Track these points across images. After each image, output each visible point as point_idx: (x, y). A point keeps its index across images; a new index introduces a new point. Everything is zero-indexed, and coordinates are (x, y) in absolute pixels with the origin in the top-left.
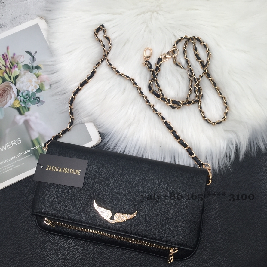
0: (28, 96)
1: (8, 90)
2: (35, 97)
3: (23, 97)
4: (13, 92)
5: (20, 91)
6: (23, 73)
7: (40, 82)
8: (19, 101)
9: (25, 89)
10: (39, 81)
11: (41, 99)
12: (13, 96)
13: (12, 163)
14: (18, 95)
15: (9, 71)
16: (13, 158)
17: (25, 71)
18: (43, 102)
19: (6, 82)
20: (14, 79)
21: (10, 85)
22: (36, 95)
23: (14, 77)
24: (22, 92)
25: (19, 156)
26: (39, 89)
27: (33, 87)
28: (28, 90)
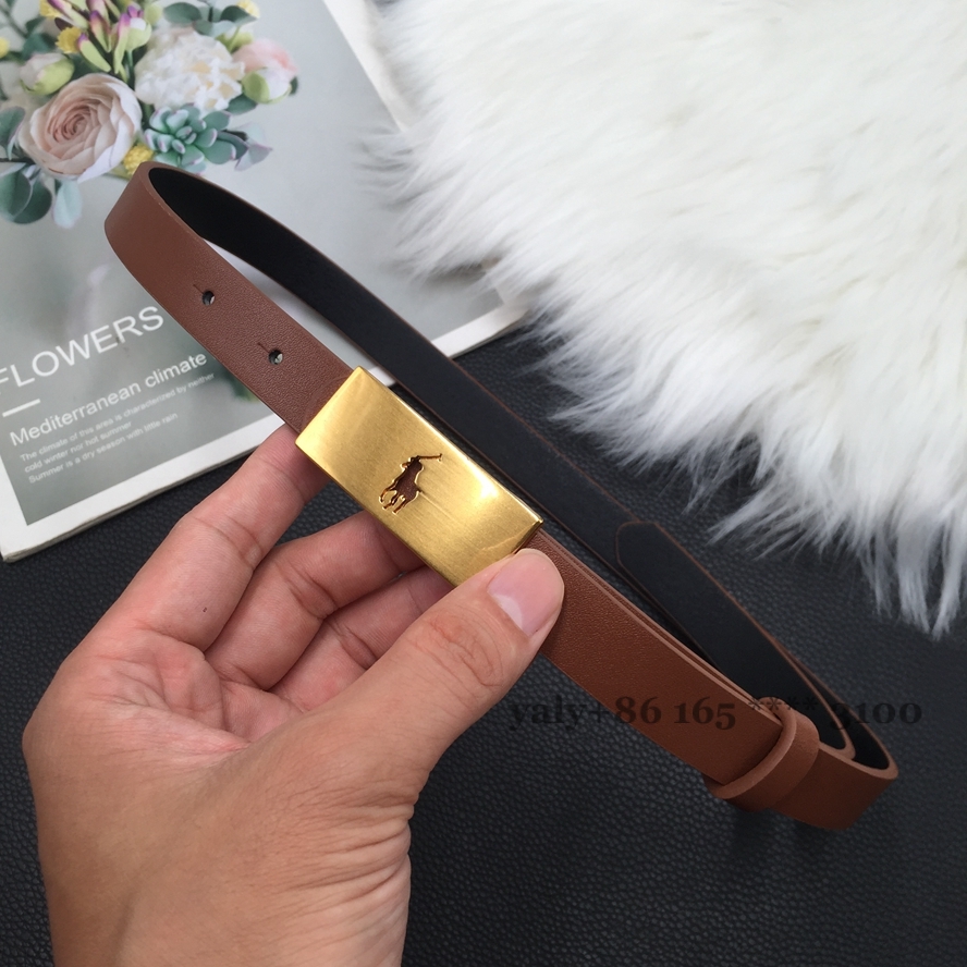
0: (189, 129)
1: (100, 110)
2: (225, 131)
3: (168, 131)
4: (123, 114)
5: (156, 107)
6: (166, 38)
7: (247, 70)
8: (148, 149)
9: (179, 99)
10: (242, 66)
11: (254, 137)
12: (123, 132)
13: (119, 418)
14: (145, 125)
15: (106, 31)
16: (126, 393)
17: (178, 30)
18: (261, 152)
19: (88, 77)
20: (125, 61)
21: (110, 85)
22: (226, 123)
23: (126, 54)
24: (161, 111)
25: (150, 382)
26: (242, 97)
27: (213, 93)
28: (190, 106)
